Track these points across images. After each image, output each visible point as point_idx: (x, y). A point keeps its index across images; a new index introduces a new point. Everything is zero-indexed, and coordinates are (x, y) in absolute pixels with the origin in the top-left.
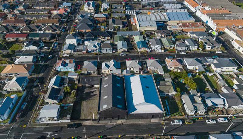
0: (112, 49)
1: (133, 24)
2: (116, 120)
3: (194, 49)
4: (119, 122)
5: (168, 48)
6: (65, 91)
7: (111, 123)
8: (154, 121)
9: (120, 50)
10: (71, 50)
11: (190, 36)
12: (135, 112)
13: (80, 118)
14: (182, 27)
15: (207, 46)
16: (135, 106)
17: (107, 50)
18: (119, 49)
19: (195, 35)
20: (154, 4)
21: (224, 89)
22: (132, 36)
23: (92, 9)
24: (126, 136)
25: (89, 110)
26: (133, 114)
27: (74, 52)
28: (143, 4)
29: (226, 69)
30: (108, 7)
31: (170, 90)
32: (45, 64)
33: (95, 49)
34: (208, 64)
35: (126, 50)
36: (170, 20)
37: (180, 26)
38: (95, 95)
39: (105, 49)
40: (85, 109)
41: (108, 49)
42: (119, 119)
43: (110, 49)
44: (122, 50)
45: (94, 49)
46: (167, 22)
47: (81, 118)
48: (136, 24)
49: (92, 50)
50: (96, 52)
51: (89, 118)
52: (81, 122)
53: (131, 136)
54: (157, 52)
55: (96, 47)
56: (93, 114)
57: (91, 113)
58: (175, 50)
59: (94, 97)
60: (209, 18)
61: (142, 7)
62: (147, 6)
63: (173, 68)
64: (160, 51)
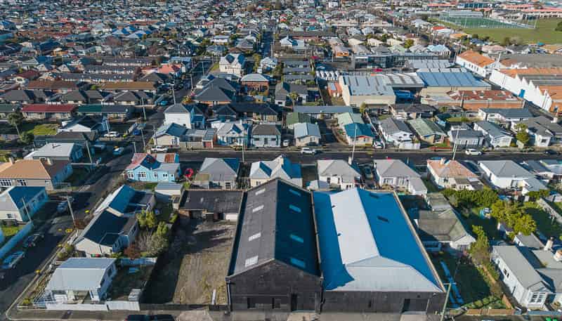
0: (279, 137)
1: (334, 95)
2: (284, 311)
3: (501, 144)
4: (296, 319)
5: (431, 140)
6: (138, 223)
9: (301, 140)
10: (173, 137)
11: (484, 118)
12: (348, 287)
13: (171, 300)
14: (460, 99)
15: (538, 138)
16: (347, 269)
17: (266, 139)
18: (299, 138)
19: (497, 116)
20: (385, 60)
22: (332, 115)
23: (236, 67)
25: (203, 279)
26: (342, 293)
27: (180, 140)
28: (357, 60)
30: (274, 66)
31: (453, 232)
32: (103, 165)
33: (237, 135)
34: (551, 175)
35: (317, 141)
36: (426, 85)
37: (454, 98)
38: (223, 240)
39: (262, 137)
40: (190, 277)
41: (269, 137)
42: (293, 309)
43: (275, 137)
44: (307, 140)
45: (234, 136)
46: (419, 89)
47: (175, 301)
48: (341, 95)
49: (227, 139)
50: (238, 144)
51: (200, 301)
52: (173, 313)
54: (401, 147)
55: (239, 131)
56: (215, 291)
57: (208, 287)
58: (449, 145)
59: (223, 244)
60: (528, 82)
61: (356, 68)
62: (366, 65)
63: (452, 181)
64: (409, 146)
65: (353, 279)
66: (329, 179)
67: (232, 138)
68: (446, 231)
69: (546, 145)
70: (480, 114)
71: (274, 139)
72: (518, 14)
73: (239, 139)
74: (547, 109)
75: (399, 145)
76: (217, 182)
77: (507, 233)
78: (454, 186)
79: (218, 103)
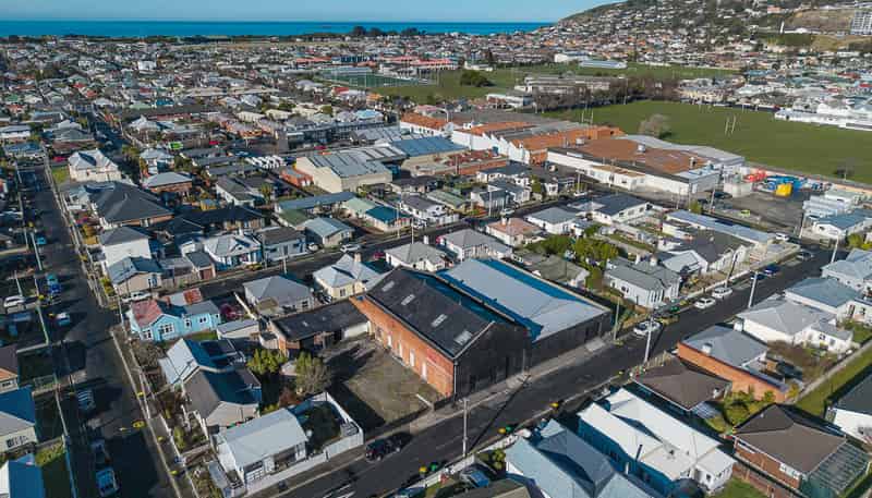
0: (304, 240)
1: (304, 184)
4: (514, 382)
5: (462, 208)
7: (493, 393)
8: (595, 346)
9: (330, 238)
10: (150, 276)
11: (485, 179)
13: (383, 420)
14: (453, 164)
15: (549, 186)
16: (532, 320)
17: (286, 248)
18: (328, 237)
19: (496, 175)
20: (323, 134)
21: (665, 244)
22: (331, 205)
23: (109, 169)
24: (566, 401)
25: (393, 392)
26: (544, 340)
27: (163, 278)
28: (289, 137)
29: (630, 214)
33: (245, 250)
34: (584, 214)
35: (349, 235)
36: (408, 156)
37: (447, 163)
38: (368, 355)
39: (280, 246)
40: (378, 397)
41: (290, 244)
42: (507, 377)
43: (297, 241)
44: (338, 238)
45: (242, 252)
46: (400, 162)
47: (388, 420)
48: (312, 183)
49: (232, 258)
50: (249, 263)
51: (415, 408)
52: (402, 429)
53: (578, 395)
54: (441, 223)
55: (247, 245)
56: (419, 396)
57: (408, 396)
58: (481, 211)
59: (372, 359)
60: (498, 139)
61: (291, 148)
62: (301, 143)
63: (520, 238)
64: (448, 220)
65: (542, 327)
66: (415, 266)
67: (239, 256)
68: (562, 273)
69: (555, 193)
70: (479, 177)
71: (296, 245)
72: (411, 68)
73: (249, 256)
74: (527, 162)
75: (438, 221)
76: (291, 306)
77: (598, 264)
78: (523, 243)
79: (152, 221)
